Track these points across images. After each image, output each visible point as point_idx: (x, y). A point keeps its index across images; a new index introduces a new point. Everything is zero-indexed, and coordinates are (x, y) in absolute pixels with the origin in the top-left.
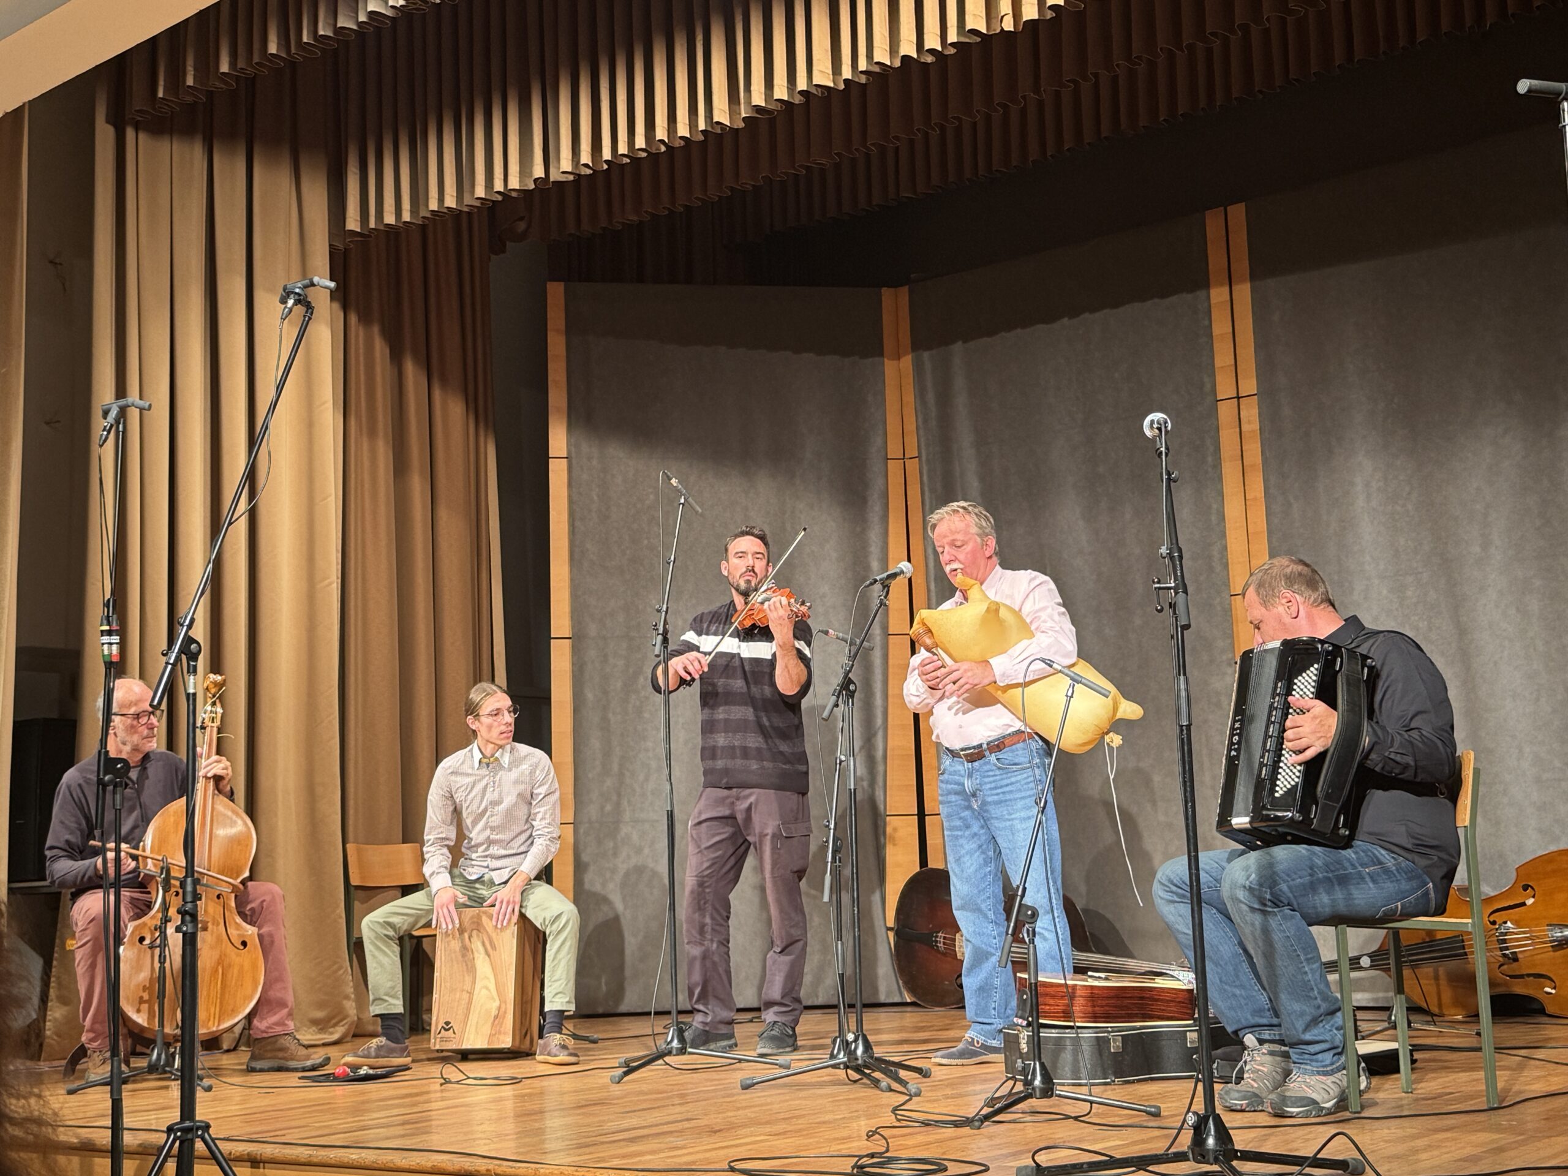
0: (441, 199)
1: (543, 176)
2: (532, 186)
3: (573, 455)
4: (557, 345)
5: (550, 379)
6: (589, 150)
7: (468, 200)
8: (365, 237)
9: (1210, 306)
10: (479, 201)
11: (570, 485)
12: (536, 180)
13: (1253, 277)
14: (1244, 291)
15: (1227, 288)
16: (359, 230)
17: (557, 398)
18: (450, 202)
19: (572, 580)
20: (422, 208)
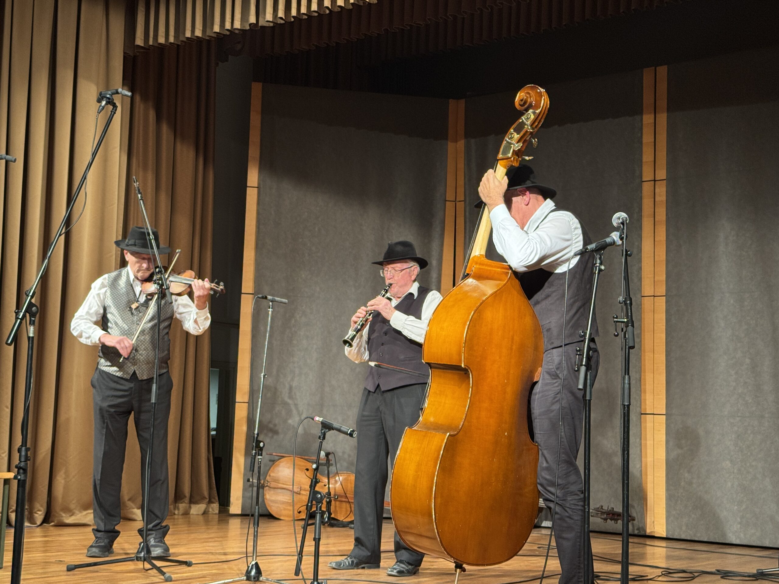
0: (193, 31)
1: (255, 22)
2: (248, 28)
3: (262, 186)
4: (255, 120)
5: (250, 139)
6: (283, 9)
7: (209, 33)
8: (146, 50)
9: (642, 125)
10: (216, 34)
11: (258, 203)
12: (250, 25)
13: (669, 110)
14: (663, 118)
15: (653, 116)
16: (142, 45)
17: (254, 152)
18: (198, 33)
19: (256, 260)
20: (181, 35)
